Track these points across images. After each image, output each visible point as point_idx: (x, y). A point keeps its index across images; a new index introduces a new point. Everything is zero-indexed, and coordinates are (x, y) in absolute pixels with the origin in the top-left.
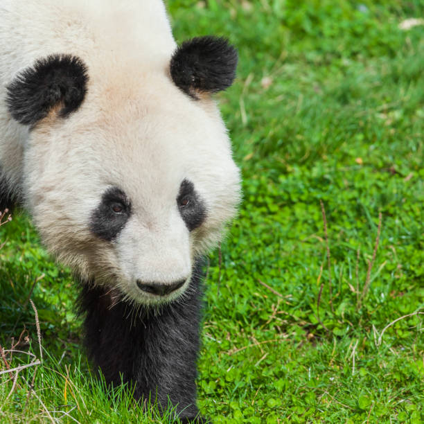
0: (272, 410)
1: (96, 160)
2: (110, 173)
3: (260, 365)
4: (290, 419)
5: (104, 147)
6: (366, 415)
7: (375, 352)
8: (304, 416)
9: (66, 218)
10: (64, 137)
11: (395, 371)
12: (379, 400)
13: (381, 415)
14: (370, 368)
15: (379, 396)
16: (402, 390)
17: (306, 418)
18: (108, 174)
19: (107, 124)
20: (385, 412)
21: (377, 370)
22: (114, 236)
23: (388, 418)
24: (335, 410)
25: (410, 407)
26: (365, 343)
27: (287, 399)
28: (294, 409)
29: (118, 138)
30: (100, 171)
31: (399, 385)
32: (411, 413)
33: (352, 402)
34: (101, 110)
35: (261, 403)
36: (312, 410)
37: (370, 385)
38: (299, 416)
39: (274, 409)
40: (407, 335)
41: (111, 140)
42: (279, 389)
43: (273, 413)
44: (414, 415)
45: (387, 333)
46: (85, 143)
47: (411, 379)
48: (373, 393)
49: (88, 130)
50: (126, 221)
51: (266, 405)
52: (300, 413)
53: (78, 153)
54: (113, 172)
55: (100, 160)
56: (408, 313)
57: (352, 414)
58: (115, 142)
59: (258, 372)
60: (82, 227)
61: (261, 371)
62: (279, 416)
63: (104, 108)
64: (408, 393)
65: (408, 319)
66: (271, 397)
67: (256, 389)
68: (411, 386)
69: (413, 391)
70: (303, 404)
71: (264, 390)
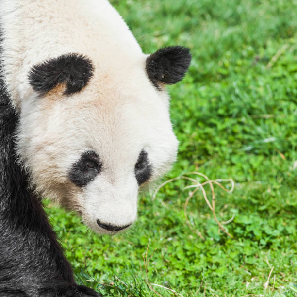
0: (80, 246)
1: (87, 129)
2: (94, 140)
3: (71, 215)
4: (92, 252)
5: (94, 121)
6: (145, 249)
7: (151, 205)
8: (102, 250)
9: (55, 167)
10: (66, 109)
11: (165, 218)
12: (154, 239)
13: (156, 249)
14: (148, 217)
15: (154, 235)
16: (171, 231)
17: (103, 252)
18: (92, 140)
19: (101, 104)
20: (158, 247)
21: (153, 218)
22: (85, 184)
23: (160, 251)
24: (123, 245)
25: (175, 244)
26: (144, 199)
27: (89, 238)
28: (95, 245)
29: (107, 115)
30: (87, 137)
31: (168, 228)
32: (176, 247)
33: (135, 240)
34: (99, 92)
35: (71, 241)
36: (108, 245)
37: (147, 228)
38: (99, 250)
39: (81, 245)
40: (173, 193)
41: (101, 116)
42: (84, 231)
43: (80, 248)
44: (179, 249)
45: (160, 192)
46: (81, 116)
47: (177, 224)
48: (150, 233)
49: (85, 107)
50: (96, 175)
51: (75, 243)
52: (98, 248)
53: (74, 122)
54: (96, 139)
55: (89, 129)
56: (174, 177)
57: (135, 248)
58: (103, 118)
59: (69, 220)
60: (64, 174)
61: (71, 219)
62: (84, 250)
63: (101, 91)
64: (174, 234)
65: (174, 181)
66: (79, 237)
67: (68, 232)
68: (177, 229)
69: (178, 232)
70: (101, 242)
71: (74, 232)
